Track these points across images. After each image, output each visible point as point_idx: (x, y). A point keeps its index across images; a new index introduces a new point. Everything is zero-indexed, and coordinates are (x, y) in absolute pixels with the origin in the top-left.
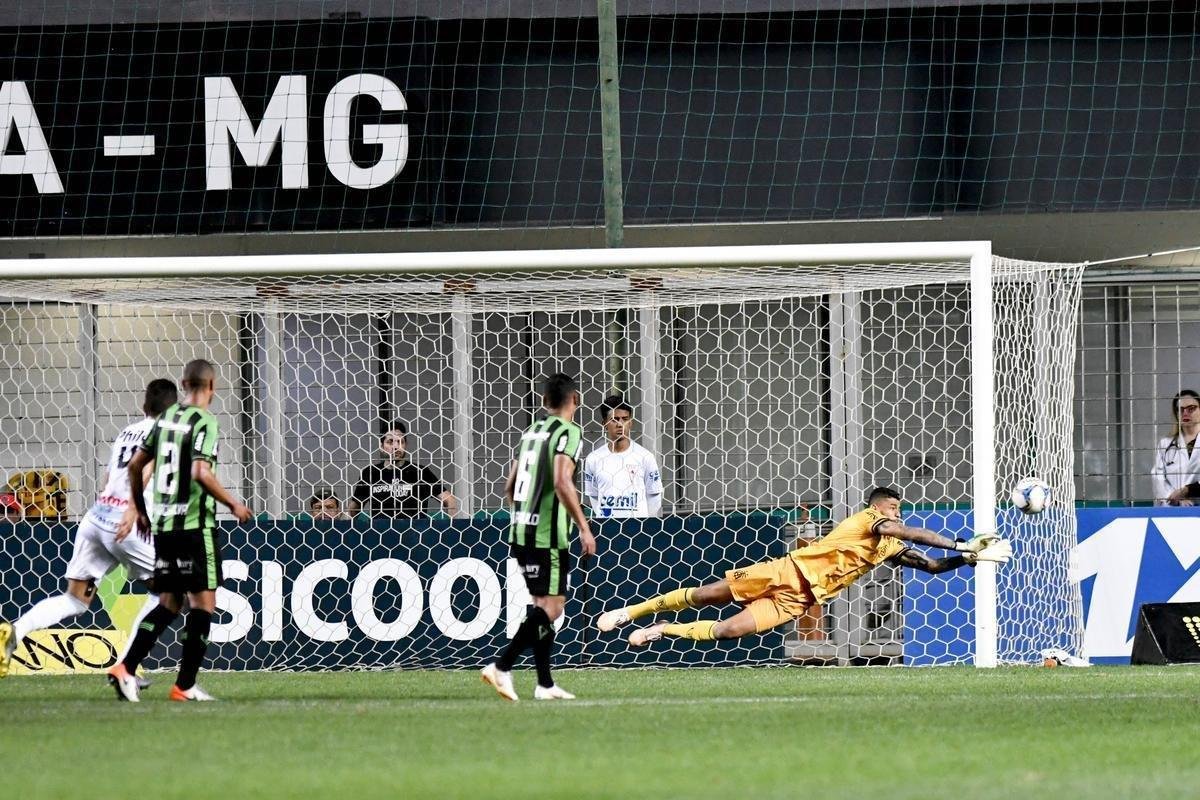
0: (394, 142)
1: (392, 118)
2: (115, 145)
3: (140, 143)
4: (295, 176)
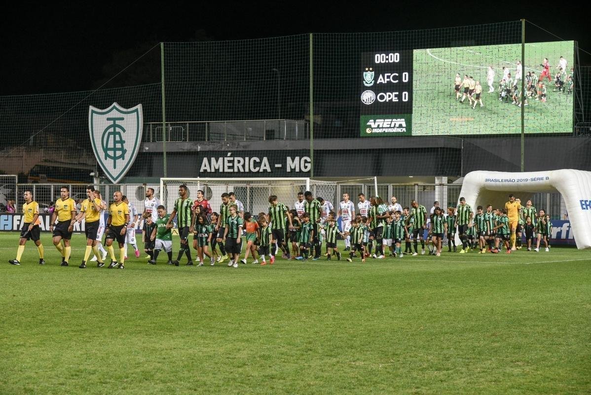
0: (309, 166)
1: (310, 162)
2: (277, 166)
3: (280, 166)
4: (297, 170)
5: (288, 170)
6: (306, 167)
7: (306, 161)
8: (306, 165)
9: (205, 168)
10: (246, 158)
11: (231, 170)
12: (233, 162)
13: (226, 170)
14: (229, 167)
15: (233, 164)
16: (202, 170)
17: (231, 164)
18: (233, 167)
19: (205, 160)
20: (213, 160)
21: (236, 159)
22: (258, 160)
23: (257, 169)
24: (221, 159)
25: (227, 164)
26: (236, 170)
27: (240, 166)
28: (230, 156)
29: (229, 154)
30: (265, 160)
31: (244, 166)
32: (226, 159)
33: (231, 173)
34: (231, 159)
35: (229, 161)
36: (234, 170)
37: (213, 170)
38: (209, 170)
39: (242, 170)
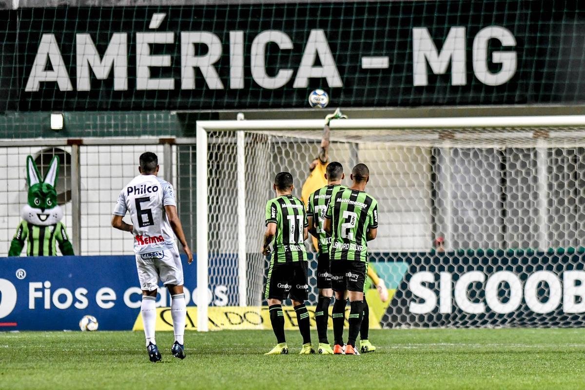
0: (509, 62)
1: (508, 49)
2: (368, 63)
3: (381, 62)
4: (459, 78)
5: (420, 79)
6: (494, 68)
7: (494, 45)
8: (497, 57)
9: (50, 77)
10: (232, 34)
11: (167, 84)
12: (174, 49)
13: (144, 82)
14: (155, 72)
15: (177, 61)
16: (32, 85)
17: (164, 61)
18: (174, 70)
19: (48, 45)
20: (84, 42)
21: (189, 38)
22: (284, 42)
23: (283, 76)
24: (119, 40)
25: (145, 60)
26: (188, 83)
27: (206, 64)
28: (162, 28)
29: (157, 20)
30: (317, 40)
31: (223, 67)
32: (143, 39)
33: (162, 93)
34: (167, 38)
35: (156, 49)
36: (178, 83)
37: (84, 84)
38: (65, 85)
39: (214, 82)
